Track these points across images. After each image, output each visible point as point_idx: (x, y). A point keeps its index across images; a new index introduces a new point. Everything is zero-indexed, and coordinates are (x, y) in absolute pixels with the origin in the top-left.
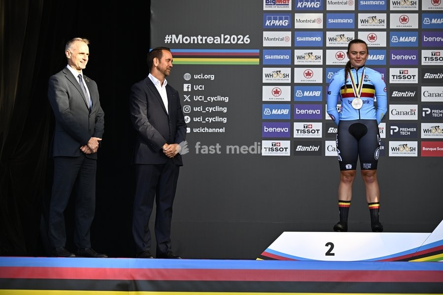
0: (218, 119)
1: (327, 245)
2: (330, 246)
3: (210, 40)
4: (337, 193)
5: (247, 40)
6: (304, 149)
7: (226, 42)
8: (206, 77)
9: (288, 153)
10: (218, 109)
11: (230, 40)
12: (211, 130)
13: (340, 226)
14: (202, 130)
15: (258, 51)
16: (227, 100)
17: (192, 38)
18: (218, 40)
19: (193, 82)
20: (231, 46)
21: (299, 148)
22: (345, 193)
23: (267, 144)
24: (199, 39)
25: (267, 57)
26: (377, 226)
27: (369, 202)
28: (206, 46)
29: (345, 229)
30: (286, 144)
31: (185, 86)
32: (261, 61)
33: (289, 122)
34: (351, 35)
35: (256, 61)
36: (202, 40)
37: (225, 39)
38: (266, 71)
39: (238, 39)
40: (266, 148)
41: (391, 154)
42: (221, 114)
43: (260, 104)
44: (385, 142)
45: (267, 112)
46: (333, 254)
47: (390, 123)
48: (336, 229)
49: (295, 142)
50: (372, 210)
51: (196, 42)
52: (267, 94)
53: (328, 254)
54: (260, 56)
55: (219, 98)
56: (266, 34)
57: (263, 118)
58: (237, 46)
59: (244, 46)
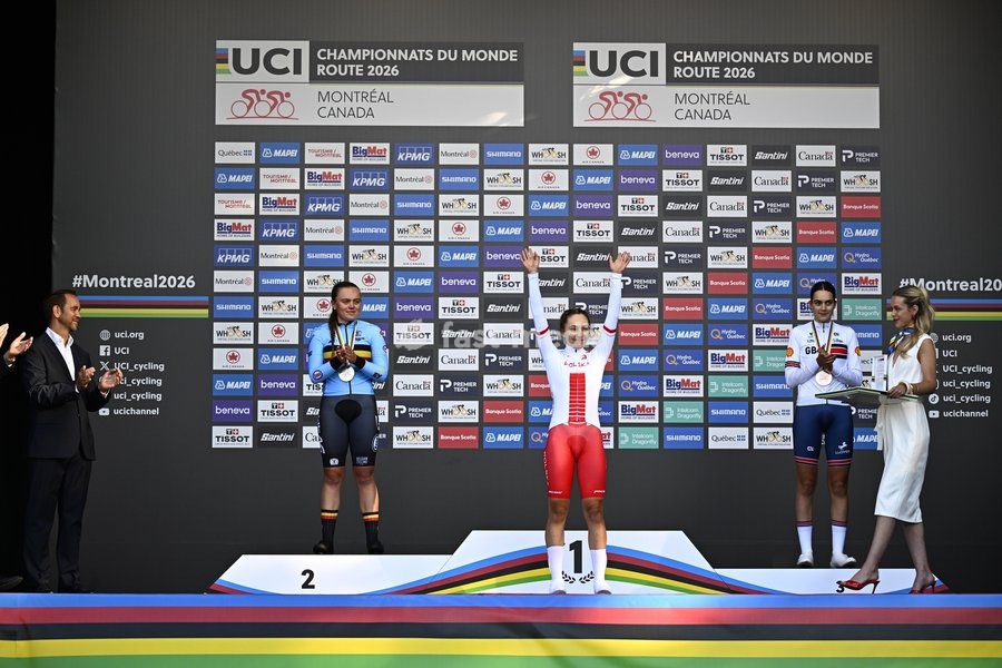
0: (149, 396)
1: (304, 573)
2: (308, 575)
3: (138, 282)
4: (320, 500)
5: (191, 283)
6: (273, 438)
7: (161, 286)
8: (132, 335)
9: (249, 444)
10: (149, 381)
11: (166, 283)
12: (139, 412)
13: (323, 546)
14: (126, 412)
15: (206, 298)
16: (162, 368)
17: (112, 280)
18: (149, 283)
19: (113, 343)
20: (168, 291)
21: (266, 437)
22: (331, 500)
23: (218, 431)
24: (122, 282)
25: (219, 307)
26: (375, 546)
27: (364, 511)
28: (132, 291)
29: (330, 551)
30: (247, 431)
31: (102, 348)
32: (211, 313)
33: (251, 400)
34: (339, 276)
35: (204, 313)
36: (126, 283)
37: (159, 282)
38: (218, 326)
39: (178, 282)
40: (220, 436)
41: (396, 444)
42: (153, 389)
43: (210, 374)
44: (388, 428)
45: (219, 385)
46: (313, 587)
47: (394, 401)
48: (317, 551)
49: (260, 429)
50: (368, 523)
51: (117, 286)
52: (220, 360)
53: (305, 586)
54: (210, 306)
55: (151, 366)
56: (218, 274)
57: (214, 394)
58: (176, 291)
59: (186, 291)
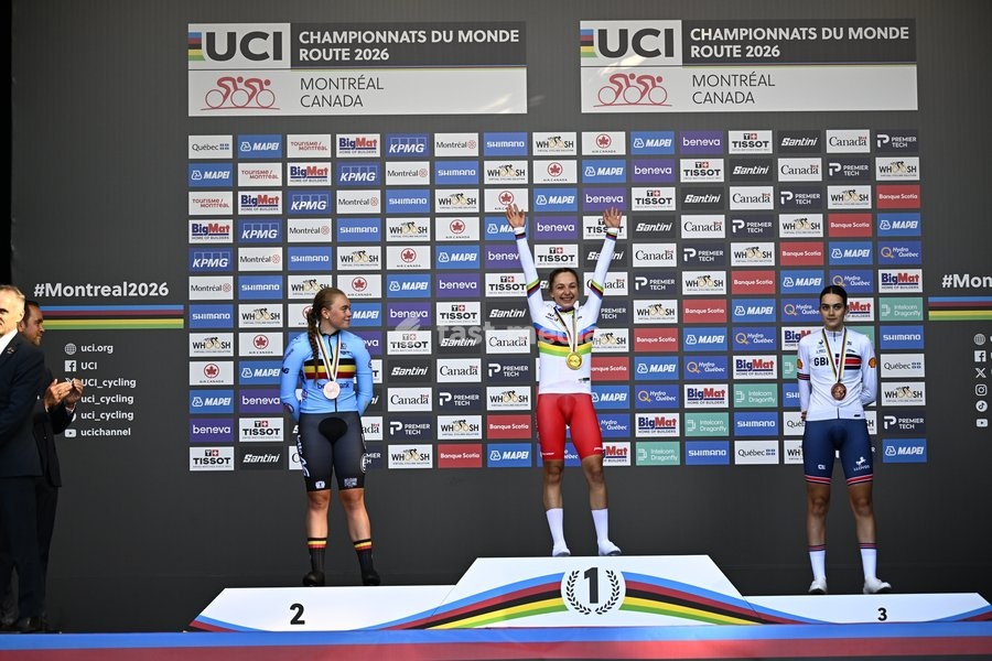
0: (120, 415)
1: (293, 608)
2: (297, 609)
3: (105, 291)
5: (164, 290)
6: (256, 459)
7: (131, 294)
8: (101, 349)
9: (231, 466)
10: (120, 399)
11: (137, 291)
12: (108, 433)
13: (313, 578)
14: (95, 433)
15: (181, 307)
16: (133, 384)
17: (77, 288)
18: (118, 291)
19: (80, 357)
20: (139, 300)
21: (248, 458)
23: (196, 452)
24: (88, 290)
25: (196, 317)
26: (370, 577)
27: (355, 539)
28: (100, 300)
29: (321, 583)
30: (228, 452)
31: (68, 363)
32: (186, 323)
33: (231, 418)
34: (327, 280)
35: (179, 323)
36: (92, 291)
37: (129, 290)
38: (194, 338)
39: (150, 290)
40: (198, 458)
41: (392, 465)
42: (124, 407)
43: (187, 390)
44: (381, 447)
45: (196, 402)
46: (303, 622)
47: (389, 418)
48: (307, 583)
49: (242, 449)
50: (361, 552)
51: (83, 295)
52: (197, 375)
53: (295, 621)
54: (185, 316)
55: (122, 382)
56: (193, 281)
57: (191, 412)
58: (148, 300)
59: (159, 300)
